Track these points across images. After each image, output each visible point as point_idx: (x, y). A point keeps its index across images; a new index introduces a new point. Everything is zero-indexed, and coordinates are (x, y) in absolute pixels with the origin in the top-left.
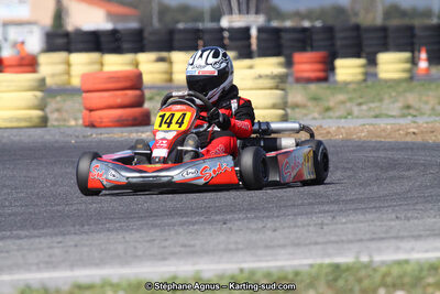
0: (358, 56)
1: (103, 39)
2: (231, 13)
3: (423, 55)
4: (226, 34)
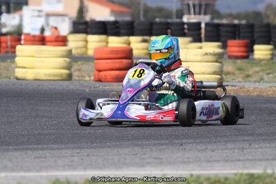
0: (268, 43)
1: (109, 27)
2: (189, 13)
4: (186, 26)
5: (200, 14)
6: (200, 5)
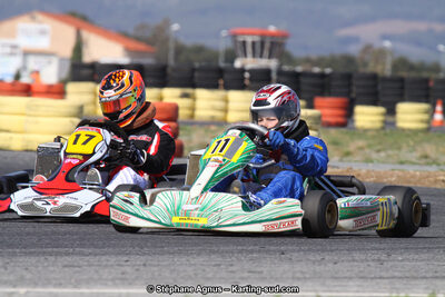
0: (374, 103)
2: (245, 55)
3: (439, 108)
4: (247, 75)
5: (261, 57)
6: (262, 43)
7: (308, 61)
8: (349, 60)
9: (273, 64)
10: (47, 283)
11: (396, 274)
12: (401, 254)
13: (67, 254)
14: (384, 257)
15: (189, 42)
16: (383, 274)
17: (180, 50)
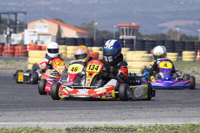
0: (174, 52)
1: (78, 41)
2: (123, 35)
3: (199, 53)
4: (124, 41)
5: (130, 35)
7: (147, 36)
8: (164, 36)
9: (134, 37)
10: (51, 120)
11: (186, 115)
12: (187, 108)
13: (58, 110)
14: (180, 109)
15: (101, 30)
16: (181, 116)
17: (98, 32)
